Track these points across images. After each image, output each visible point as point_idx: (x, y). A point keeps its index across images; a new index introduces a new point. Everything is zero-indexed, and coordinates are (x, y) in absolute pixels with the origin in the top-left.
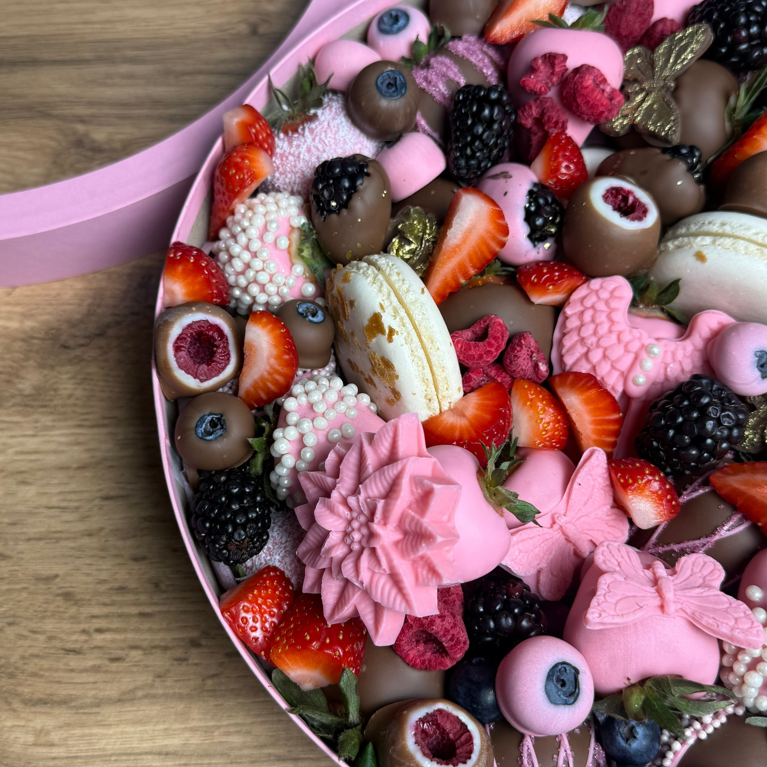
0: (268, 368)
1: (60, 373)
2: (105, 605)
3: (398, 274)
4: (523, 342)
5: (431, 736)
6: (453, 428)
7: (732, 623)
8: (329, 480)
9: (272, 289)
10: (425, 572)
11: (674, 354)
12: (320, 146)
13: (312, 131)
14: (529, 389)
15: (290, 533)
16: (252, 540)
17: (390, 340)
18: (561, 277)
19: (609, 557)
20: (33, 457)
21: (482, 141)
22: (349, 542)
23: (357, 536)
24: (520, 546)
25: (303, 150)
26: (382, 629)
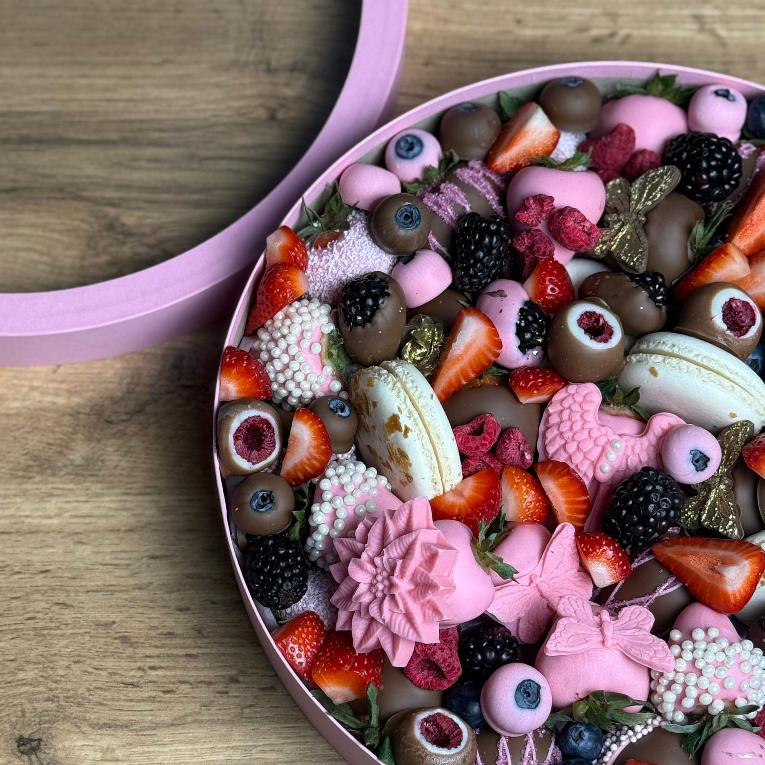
0: (307, 455)
1: (105, 446)
2: (156, 647)
3: (413, 382)
4: (512, 436)
5: (432, 733)
6: (453, 505)
7: (652, 654)
8: (359, 545)
9: (306, 386)
10: (430, 612)
11: (633, 448)
12: (346, 262)
13: (339, 249)
14: (516, 474)
15: (321, 588)
16: (296, 590)
17: (406, 436)
18: (544, 384)
19: (568, 606)
20: (87, 520)
21: (483, 264)
22: (374, 590)
23: (380, 587)
24: (504, 599)
25: (332, 264)
26: (398, 654)
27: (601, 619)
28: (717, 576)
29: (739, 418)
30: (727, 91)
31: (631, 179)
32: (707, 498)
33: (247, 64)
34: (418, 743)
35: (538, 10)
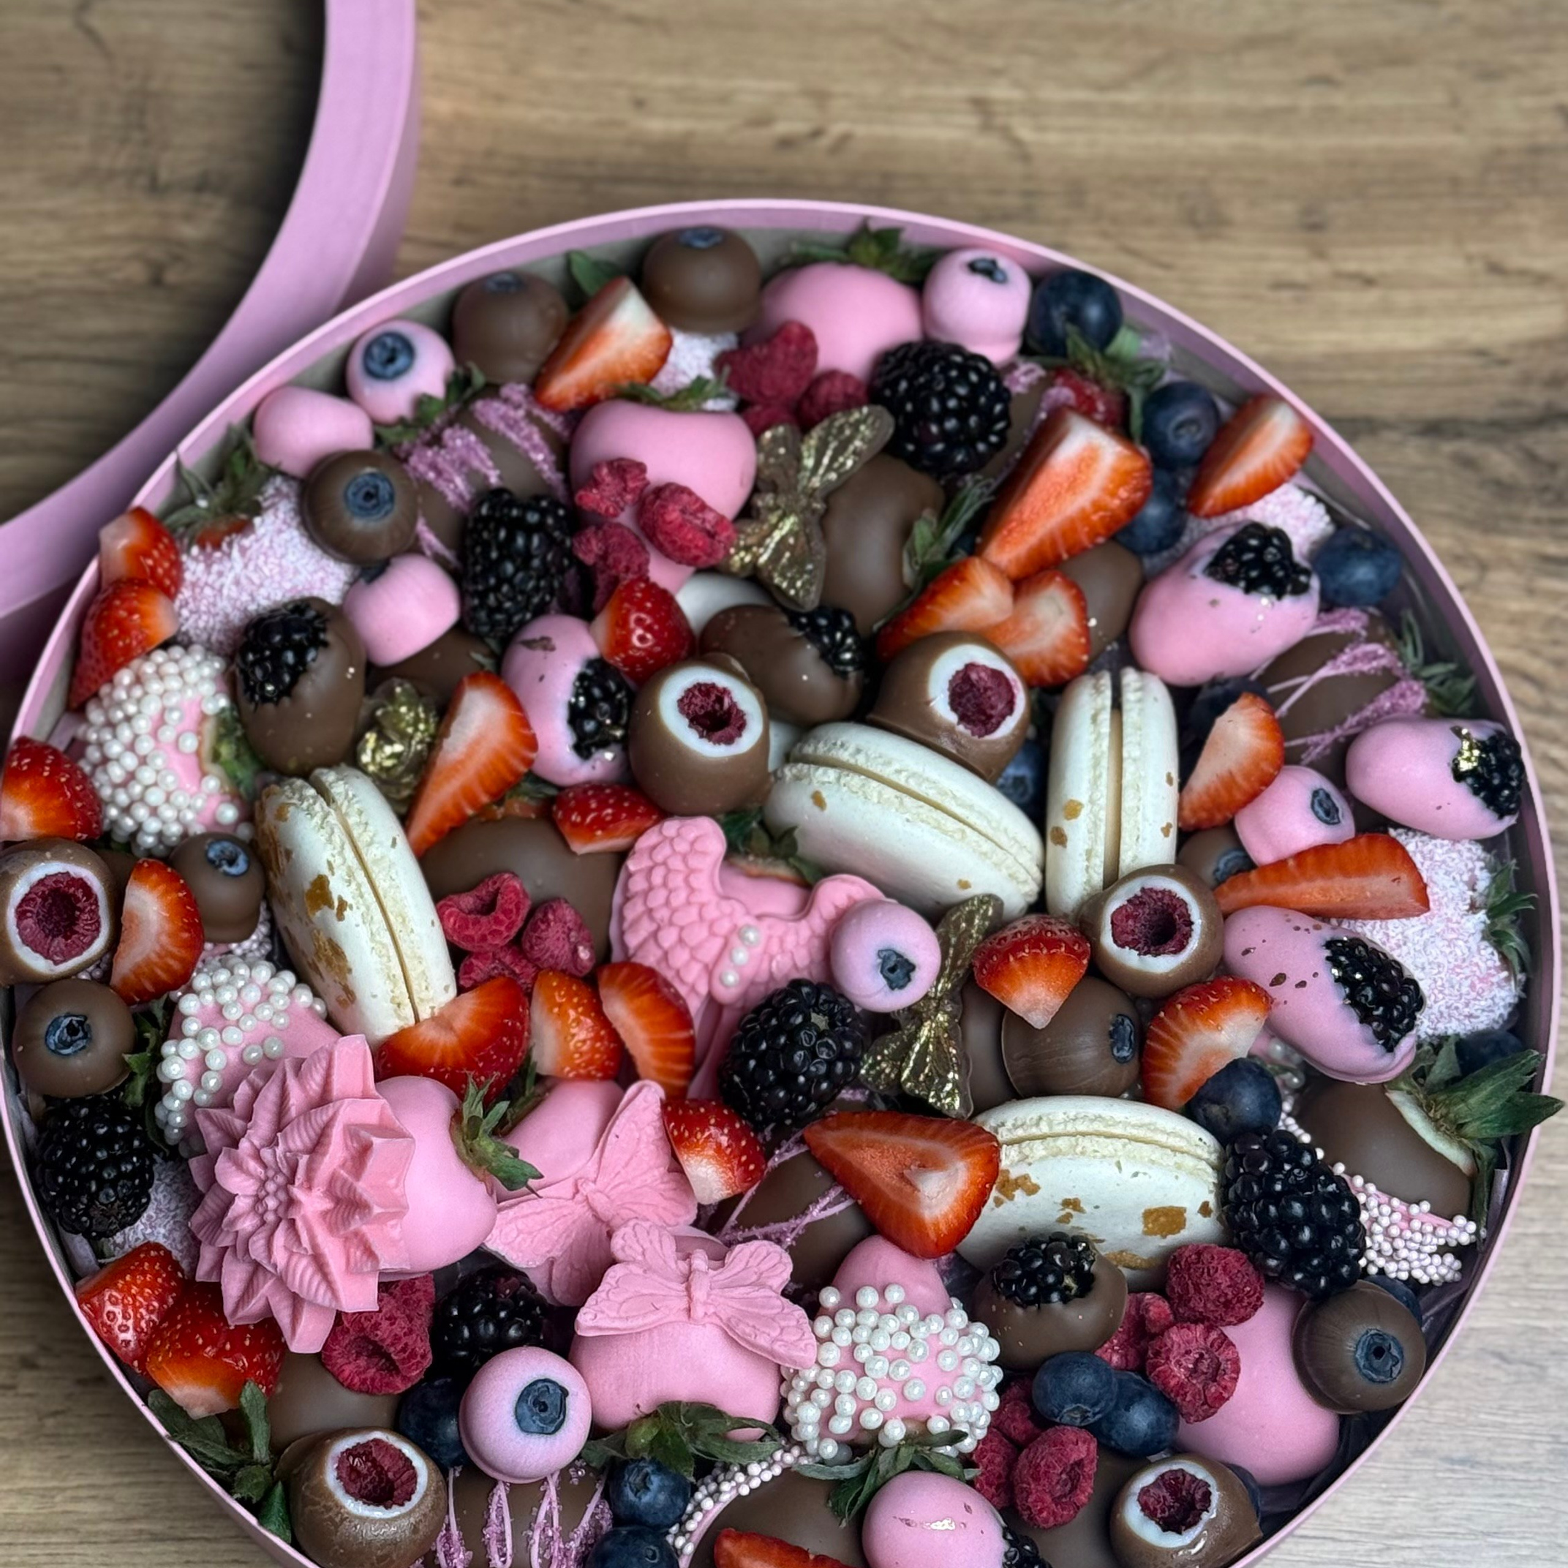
0: (158, 948)
3: (360, 813)
4: (551, 917)
5: (365, 1477)
6: (432, 1046)
7: (775, 1333)
8: (238, 1123)
9: (168, 813)
10: (358, 1253)
11: (782, 941)
12: (256, 578)
13: (243, 551)
14: (559, 988)
15: (182, 1196)
16: (125, 1204)
17: (340, 916)
18: (616, 818)
19: (631, 1241)
21: (512, 586)
22: (261, 1210)
23: (271, 1203)
24: (520, 1224)
25: (228, 579)
26: (300, 1330)
27: (690, 1266)
28: (908, 1189)
29: (977, 889)
30: (994, 263)
31: (805, 427)
32: (914, 1037)
33: (111, 174)
34: (330, 1496)
35: (676, 80)
